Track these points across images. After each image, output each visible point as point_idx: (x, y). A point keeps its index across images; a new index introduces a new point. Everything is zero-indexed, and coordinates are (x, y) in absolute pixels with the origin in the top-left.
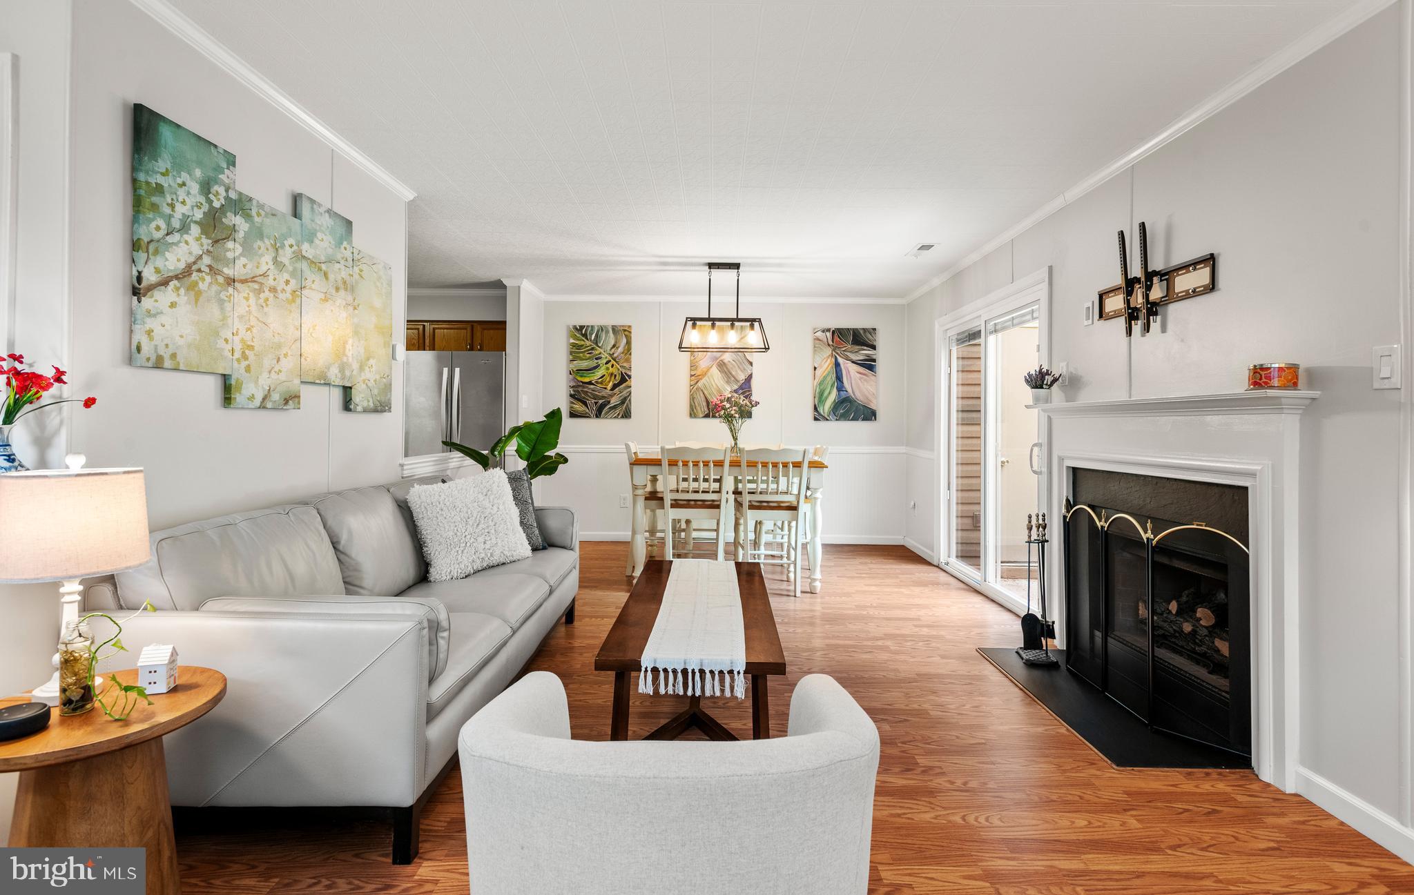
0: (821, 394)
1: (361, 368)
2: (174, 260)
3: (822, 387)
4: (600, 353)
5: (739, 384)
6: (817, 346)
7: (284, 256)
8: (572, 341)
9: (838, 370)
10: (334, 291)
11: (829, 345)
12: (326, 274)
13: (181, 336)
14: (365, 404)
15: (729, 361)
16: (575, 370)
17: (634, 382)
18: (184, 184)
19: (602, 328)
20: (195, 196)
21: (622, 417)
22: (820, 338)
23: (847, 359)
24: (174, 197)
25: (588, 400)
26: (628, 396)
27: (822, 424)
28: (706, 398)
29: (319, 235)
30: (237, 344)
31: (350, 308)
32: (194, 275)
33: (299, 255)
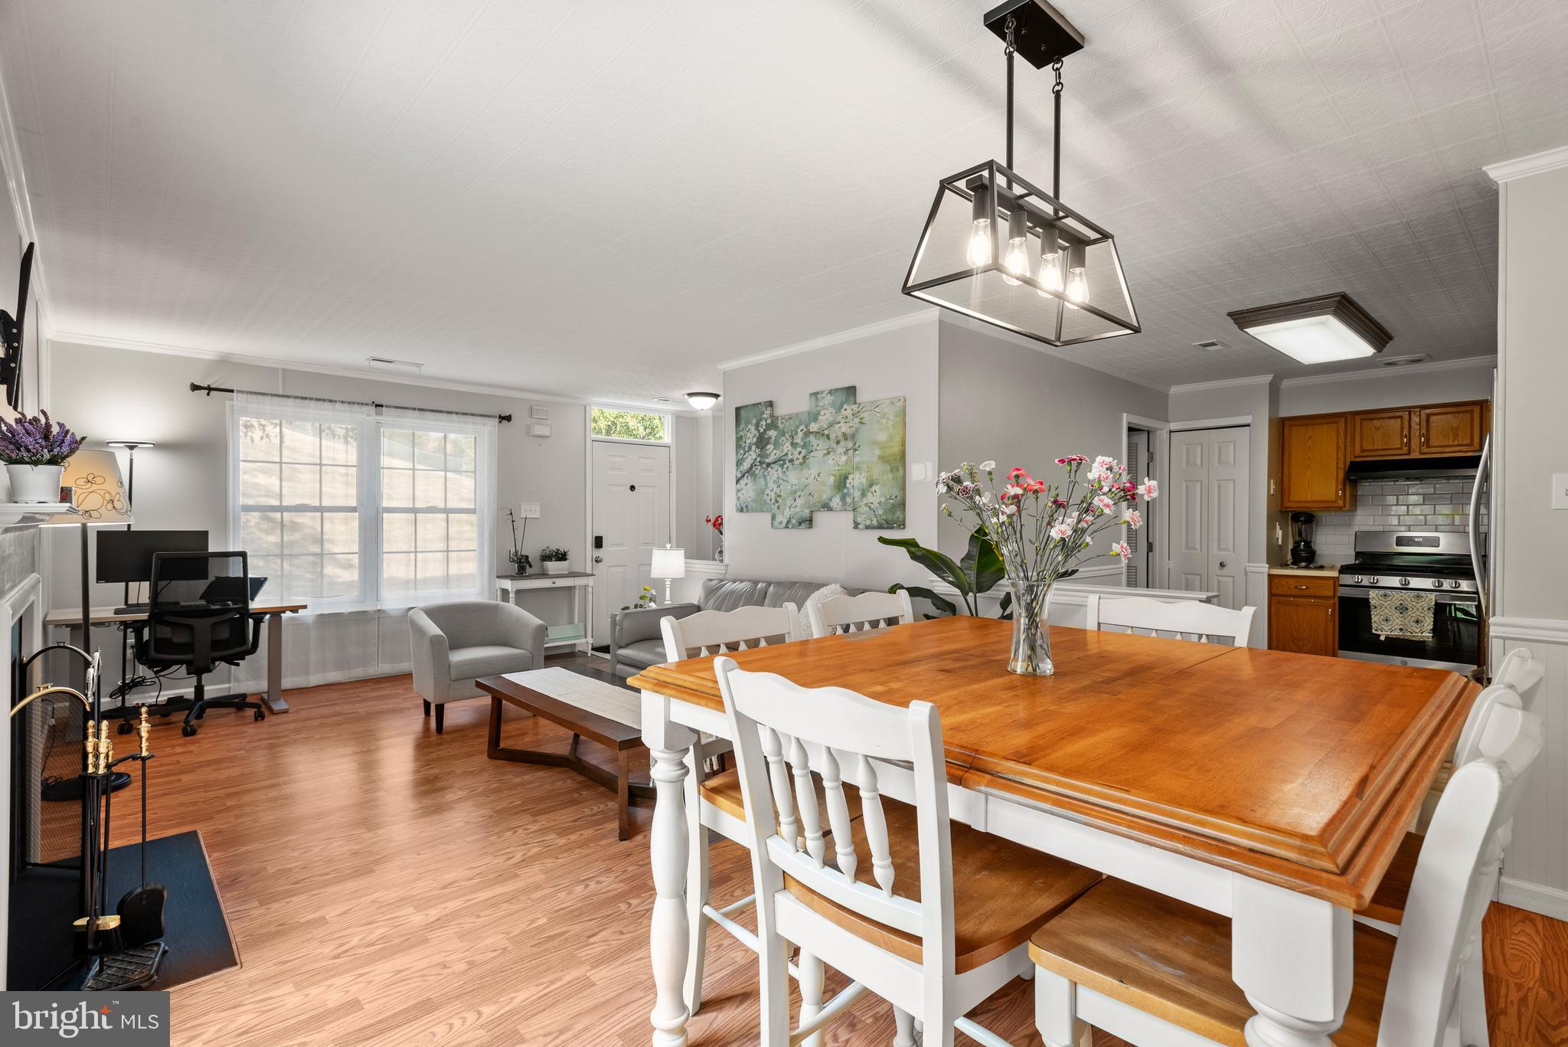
1: (863, 495)
2: (746, 466)
7: (798, 438)
10: (834, 445)
12: (828, 437)
14: (868, 523)
18: (749, 430)
24: (746, 438)
29: (822, 413)
30: (773, 496)
31: (851, 452)
32: (754, 469)
33: (808, 433)
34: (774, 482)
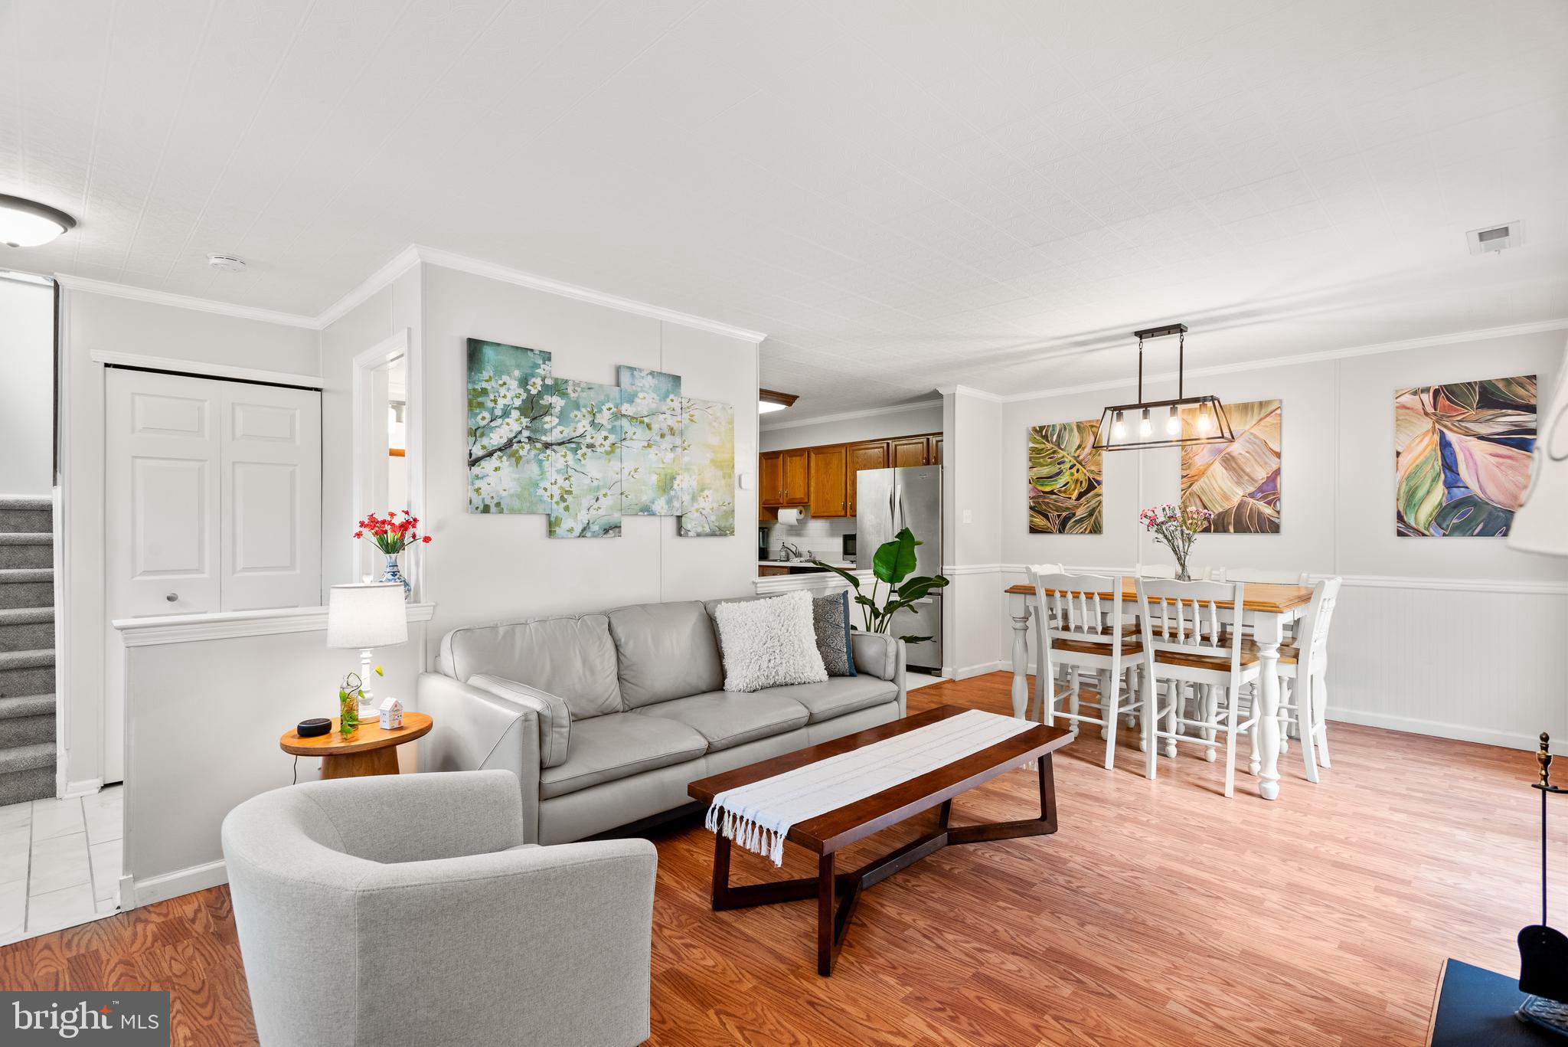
0: (1411, 494)
1: (694, 499)
2: (497, 438)
3: (1412, 483)
4: (1063, 457)
5: (1257, 485)
6: (1400, 418)
7: (603, 418)
8: (1032, 445)
9: (1447, 452)
10: (658, 438)
11: (1426, 414)
12: (649, 426)
13: (505, 490)
14: (699, 530)
15: (1241, 454)
16: (1035, 478)
17: (1106, 490)
18: (505, 384)
19: (1064, 427)
20: (515, 389)
21: (1091, 532)
22: (1408, 405)
23: (1468, 433)
24: (497, 394)
25: (1049, 512)
26: (1098, 507)
27: (1413, 542)
28: (1203, 504)
29: (641, 395)
30: (557, 493)
31: (679, 450)
32: (515, 446)
33: (618, 416)
34: (558, 471)
